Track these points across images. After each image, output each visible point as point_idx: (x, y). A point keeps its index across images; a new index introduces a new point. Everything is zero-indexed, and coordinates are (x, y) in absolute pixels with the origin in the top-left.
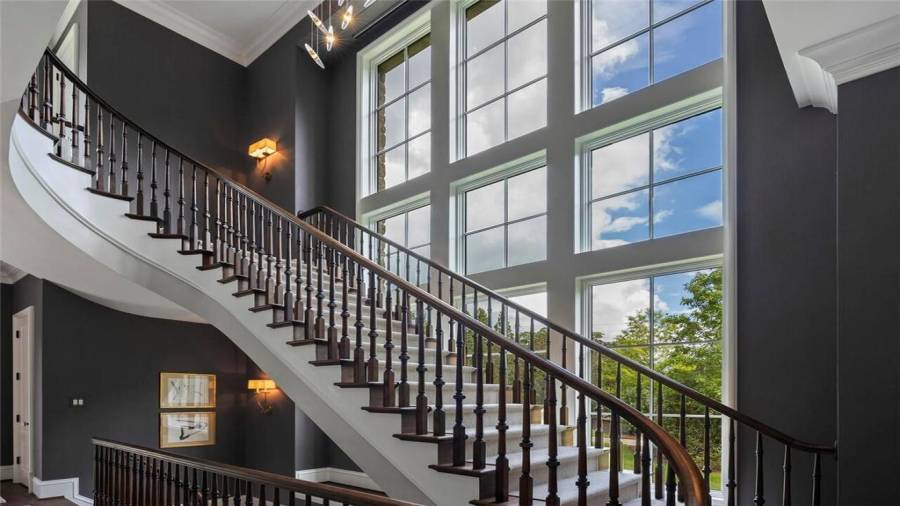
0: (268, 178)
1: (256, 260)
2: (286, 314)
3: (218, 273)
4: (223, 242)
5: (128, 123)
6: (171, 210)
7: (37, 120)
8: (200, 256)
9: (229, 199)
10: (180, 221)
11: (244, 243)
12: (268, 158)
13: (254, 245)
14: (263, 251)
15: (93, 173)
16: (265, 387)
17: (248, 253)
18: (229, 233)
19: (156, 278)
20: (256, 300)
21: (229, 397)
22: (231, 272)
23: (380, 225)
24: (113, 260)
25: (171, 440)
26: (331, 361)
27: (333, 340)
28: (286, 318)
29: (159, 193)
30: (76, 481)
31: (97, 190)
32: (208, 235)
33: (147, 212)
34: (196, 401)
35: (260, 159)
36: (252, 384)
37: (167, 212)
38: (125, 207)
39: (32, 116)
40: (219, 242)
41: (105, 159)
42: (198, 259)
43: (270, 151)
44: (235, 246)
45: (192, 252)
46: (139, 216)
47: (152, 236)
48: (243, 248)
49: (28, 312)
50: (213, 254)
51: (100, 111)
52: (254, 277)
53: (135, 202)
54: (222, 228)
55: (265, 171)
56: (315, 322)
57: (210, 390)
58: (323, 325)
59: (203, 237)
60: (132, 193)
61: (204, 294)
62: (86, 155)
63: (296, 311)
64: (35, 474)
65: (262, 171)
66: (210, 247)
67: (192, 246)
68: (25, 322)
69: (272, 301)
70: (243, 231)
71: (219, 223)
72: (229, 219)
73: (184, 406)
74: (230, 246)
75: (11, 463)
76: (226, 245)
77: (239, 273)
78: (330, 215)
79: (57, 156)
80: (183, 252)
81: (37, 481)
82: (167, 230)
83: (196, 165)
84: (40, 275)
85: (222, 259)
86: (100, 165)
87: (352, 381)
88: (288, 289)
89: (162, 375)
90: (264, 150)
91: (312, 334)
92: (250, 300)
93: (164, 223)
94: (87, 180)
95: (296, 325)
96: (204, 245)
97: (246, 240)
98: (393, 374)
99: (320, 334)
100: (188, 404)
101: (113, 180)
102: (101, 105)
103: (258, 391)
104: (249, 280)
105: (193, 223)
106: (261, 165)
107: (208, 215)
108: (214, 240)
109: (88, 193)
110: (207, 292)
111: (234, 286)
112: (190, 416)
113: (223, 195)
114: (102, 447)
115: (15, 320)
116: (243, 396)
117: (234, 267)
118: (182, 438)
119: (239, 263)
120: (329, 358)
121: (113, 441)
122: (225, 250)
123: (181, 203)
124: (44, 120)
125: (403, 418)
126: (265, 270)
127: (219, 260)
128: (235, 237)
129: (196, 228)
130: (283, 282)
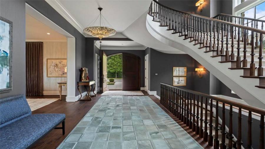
0: (201, 11)
1: (200, 35)
2: (210, 48)
3: (189, 40)
4: (190, 31)
5: (167, 8)
6: (177, 26)
7: (150, 14)
8: (184, 36)
9: (192, 19)
10: (179, 28)
11: (196, 30)
12: (201, 5)
13: (199, 30)
14: (202, 31)
15: (160, 22)
16: (200, 70)
17: (197, 33)
18: (192, 28)
19: (173, 44)
20: (200, 45)
21: (190, 73)
22: (192, 39)
23: (243, 14)
24: (164, 41)
25: (175, 84)
26: (227, 61)
27: (228, 55)
28: (210, 49)
29: (174, 22)
30: (156, 92)
31: (161, 26)
32: (186, 30)
33: (171, 28)
34: (180, 74)
35: (199, 6)
36: (196, 69)
37: (176, 27)
38: (167, 28)
39: (149, 13)
40: (189, 31)
41: (162, 18)
42: (184, 37)
43: (202, 3)
44: (194, 32)
45: (182, 35)
46: (170, 30)
47: (173, 33)
48: (196, 32)
49: (148, 55)
50: (187, 35)
51: (161, 7)
52: (200, 39)
53: (169, 26)
54: (190, 27)
55: (201, 9)
56: (220, 50)
57: (185, 71)
58: (224, 50)
59: (185, 31)
60: (168, 24)
61: (185, 46)
62: (159, 18)
63: (213, 47)
64: (149, 90)
65: (199, 9)
66: (186, 33)
67: (182, 34)
68: (147, 57)
69: (205, 45)
70: (196, 27)
71: (189, 26)
72: (192, 25)
73: (177, 75)
74: (192, 32)
75: (144, 87)
76: (191, 32)
77: (195, 39)
78: (223, 16)
79: (154, 20)
80: (180, 36)
81: (149, 91)
82: (176, 31)
83: (183, 13)
84: (150, 47)
85: (190, 36)
86: (161, 20)
87: (235, 67)
88: (211, 41)
89: (174, 68)
90: (200, 3)
91: (219, 53)
92: (198, 46)
93: (175, 30)
94: (159, 24)
95: (213, 51)
96: (185, 33)
97: (197, 29)
98: (255, 64)
99: (223, 53)
100: (178, 75)
101: (164, 22)
102: (162, 6)
103: (198, 71)
104: (198, 40)
105: (182, 28)
106: (199, 8)
107: (186, 25)
108: (187, 31)
109: (159, 27)
110: (186, 45)
111: (193, 43)
112: (179, 78)
113: (190, 19)
114: (162, 85)
115: (145, 57)
116: (194, 73)
117: (193, 37)
118: (178, 83)
119: (195, 36)
120: (226, 60)
121: (165, 83)
122: (191, 33)
123: (179, 24)
124: (151, 13)
125: (260, 80)
126: (203, 37)
127: (189, 36)
128: (194, 29)
129: (183, 29)
130: (209, 39)
